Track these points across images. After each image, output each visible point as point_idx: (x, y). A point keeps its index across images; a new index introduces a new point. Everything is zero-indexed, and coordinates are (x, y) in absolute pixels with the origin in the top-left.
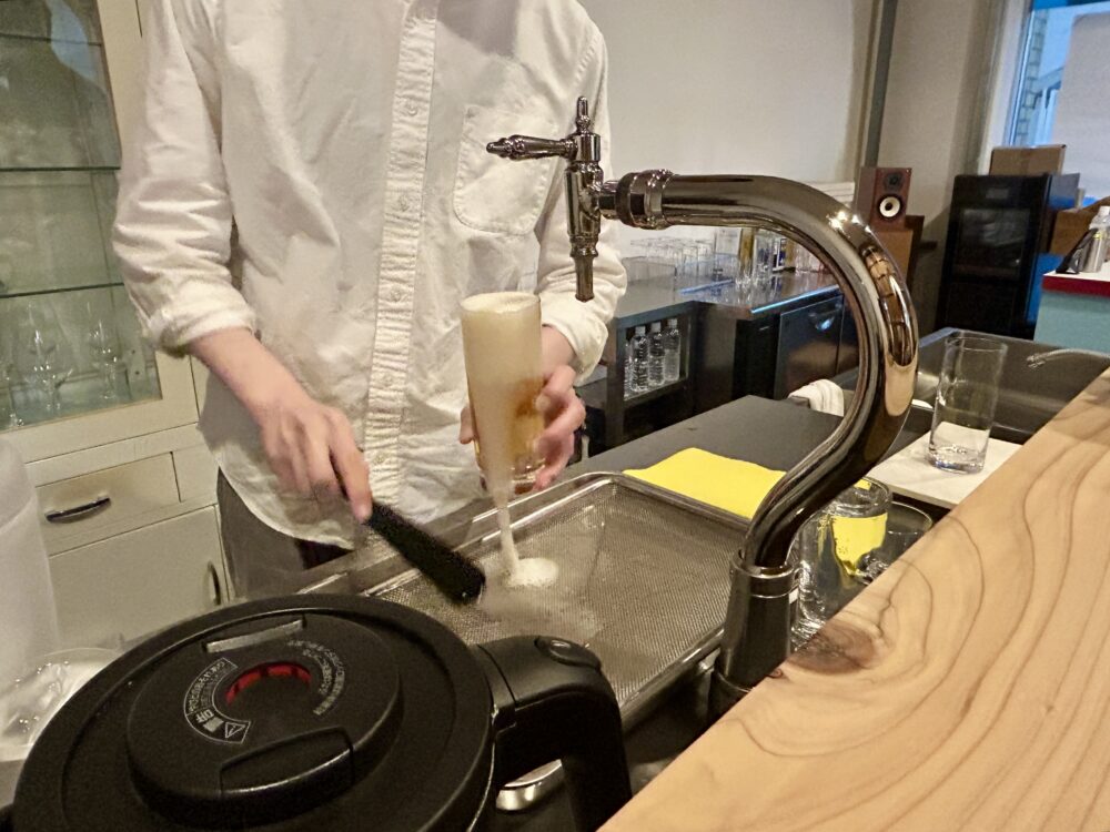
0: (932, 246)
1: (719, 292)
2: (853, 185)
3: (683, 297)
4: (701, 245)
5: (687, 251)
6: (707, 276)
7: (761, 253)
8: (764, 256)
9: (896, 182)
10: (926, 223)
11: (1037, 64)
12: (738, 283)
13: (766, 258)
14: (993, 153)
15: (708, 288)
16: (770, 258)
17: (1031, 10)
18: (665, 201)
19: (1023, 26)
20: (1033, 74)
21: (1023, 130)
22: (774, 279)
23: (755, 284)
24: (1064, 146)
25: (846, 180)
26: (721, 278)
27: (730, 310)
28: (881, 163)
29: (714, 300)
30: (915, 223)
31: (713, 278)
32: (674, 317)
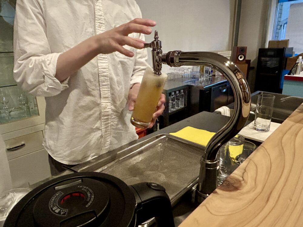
0: (253, 68)
1: (194, 82)
2: (231, 51)
3: (185, 84)
4: (189, 69)
5: (185, 71)
6: (191, 78)
7: (206, 71)
8: (207, 72)
9: (242, 51)
10: (251, 61)
11: (280, 17)
12: (200, 79)
13: (207, 73)
14: (269, 42)
15: (191, 81)
16: (209, 73)
17: (278, 3)
18: (180, 59)
19: (276, 7)
20: (279, 20)
21: (277, 35)
22: (209, 78)
23: (205, 79)
24: (289, 40)
25: (229, 50)
26: (195, 78)
27: (197, 87)
28: (239, 46)
29: (193, 84)
30: (248, 62)
31: (193, 78)
32: (182, 89)
